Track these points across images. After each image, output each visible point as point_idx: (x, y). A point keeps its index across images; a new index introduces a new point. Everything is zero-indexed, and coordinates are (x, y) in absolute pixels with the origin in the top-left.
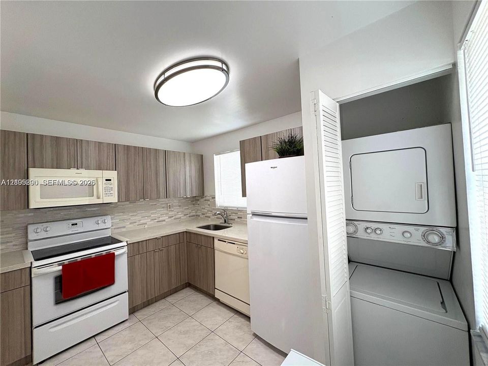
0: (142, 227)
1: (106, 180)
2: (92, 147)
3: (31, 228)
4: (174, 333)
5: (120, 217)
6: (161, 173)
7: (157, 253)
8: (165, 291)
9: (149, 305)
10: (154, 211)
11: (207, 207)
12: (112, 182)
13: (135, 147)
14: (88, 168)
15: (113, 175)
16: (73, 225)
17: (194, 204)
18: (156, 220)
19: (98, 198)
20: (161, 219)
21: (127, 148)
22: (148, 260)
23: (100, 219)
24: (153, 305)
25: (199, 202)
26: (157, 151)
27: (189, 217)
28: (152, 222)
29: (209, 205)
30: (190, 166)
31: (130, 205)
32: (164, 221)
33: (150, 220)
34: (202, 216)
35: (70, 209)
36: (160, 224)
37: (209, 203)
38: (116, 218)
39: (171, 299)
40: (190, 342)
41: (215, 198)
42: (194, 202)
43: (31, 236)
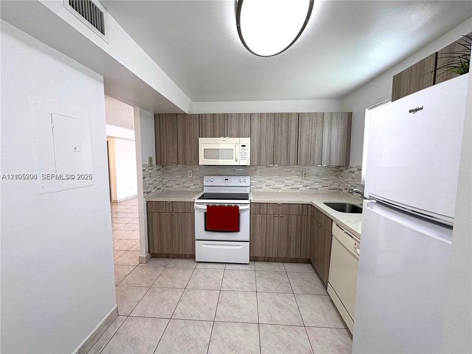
0: (276, 191)
1: (242, 146)
2: (234, 118)
3: (205, 178)
4: (270, 298)
5: (258, 179)
6: (292, 139)
7: (277, 218)
8: (283, 257)
9: (268, 261)
10: (289, 178)
11: (351, 181)
12: (246, 147)
13: (268, 114)
14: (231, 136)
15: (247, 141)
16: (226, 180)
17: (337, 176)
18: (290, 187)
19: (236, 161)
20: (294, 186)
21: (261, 115)
22: (268, 222)
23: (242, 178)
24: (272, 263)
25: (342, 174)
26: (290, 115)
27: (329, 189)
28: (286, 188)
29: (353, 179)
30: (330, 130)
31: (266, 170)
32: (299, 189)
33: (283, 186)
34: (345, 191)
35: (226, 168)
36: (294, 191)
37: (353, 175)
38: (255, 179)
39: (288, 266)
40: (278, 318)
41: (361, 170)
42: (337, 173)
43: (205, 183)
